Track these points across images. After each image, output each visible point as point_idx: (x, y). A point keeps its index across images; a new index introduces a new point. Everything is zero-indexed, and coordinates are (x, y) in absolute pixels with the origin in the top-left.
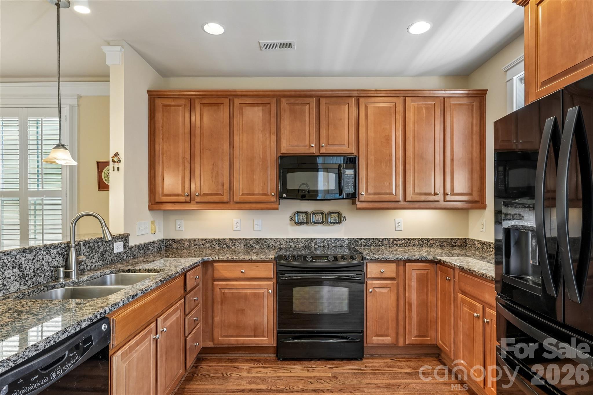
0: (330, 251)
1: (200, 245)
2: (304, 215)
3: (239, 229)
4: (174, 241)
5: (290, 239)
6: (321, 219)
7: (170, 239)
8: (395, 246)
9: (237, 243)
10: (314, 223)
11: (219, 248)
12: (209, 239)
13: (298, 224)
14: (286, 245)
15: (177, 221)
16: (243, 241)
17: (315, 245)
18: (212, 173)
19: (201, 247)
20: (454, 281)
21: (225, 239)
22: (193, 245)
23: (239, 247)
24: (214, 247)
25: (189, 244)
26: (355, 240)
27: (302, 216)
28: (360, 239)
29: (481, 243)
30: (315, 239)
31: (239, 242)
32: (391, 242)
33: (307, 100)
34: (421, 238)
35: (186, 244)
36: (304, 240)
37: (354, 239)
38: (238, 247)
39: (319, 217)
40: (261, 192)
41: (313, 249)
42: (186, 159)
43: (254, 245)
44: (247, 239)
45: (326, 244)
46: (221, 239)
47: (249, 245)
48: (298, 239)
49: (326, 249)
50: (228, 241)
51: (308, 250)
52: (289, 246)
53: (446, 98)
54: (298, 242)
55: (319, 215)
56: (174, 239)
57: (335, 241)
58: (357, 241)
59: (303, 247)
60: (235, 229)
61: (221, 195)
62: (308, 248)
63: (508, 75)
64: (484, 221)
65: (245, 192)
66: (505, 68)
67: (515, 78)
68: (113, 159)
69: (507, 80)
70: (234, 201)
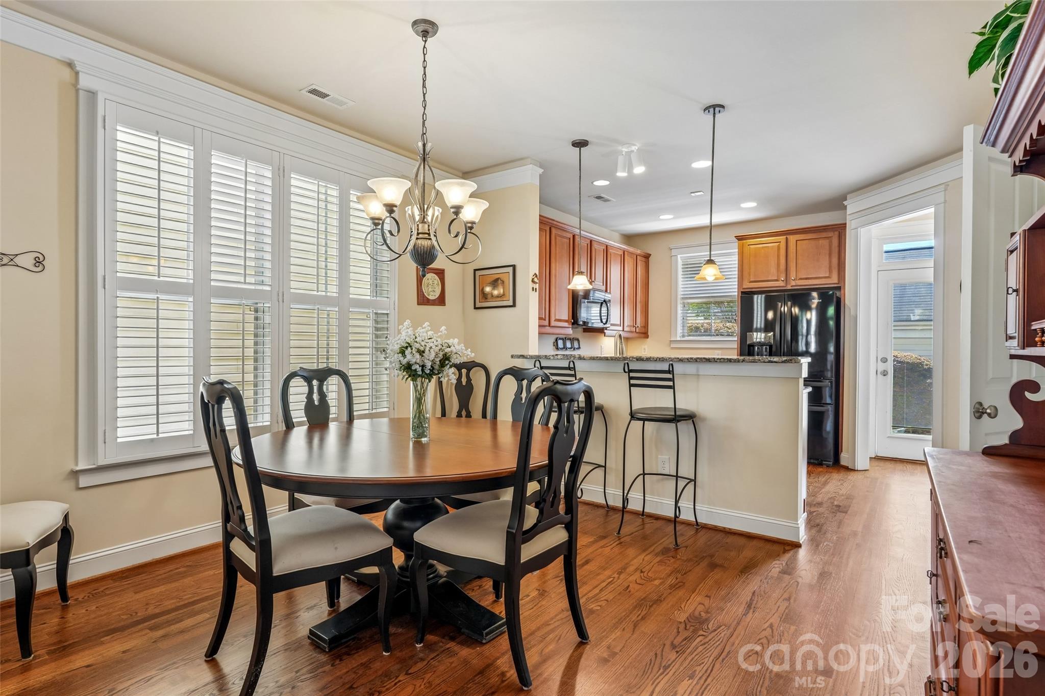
61: (543, 319)
63: (674, 252)
64: (646, 347)
65: (557, 318)
66: (672, 246)
67: (679, 256)
68: (533, 279)
69: (672, 255)
70: (551, 326)
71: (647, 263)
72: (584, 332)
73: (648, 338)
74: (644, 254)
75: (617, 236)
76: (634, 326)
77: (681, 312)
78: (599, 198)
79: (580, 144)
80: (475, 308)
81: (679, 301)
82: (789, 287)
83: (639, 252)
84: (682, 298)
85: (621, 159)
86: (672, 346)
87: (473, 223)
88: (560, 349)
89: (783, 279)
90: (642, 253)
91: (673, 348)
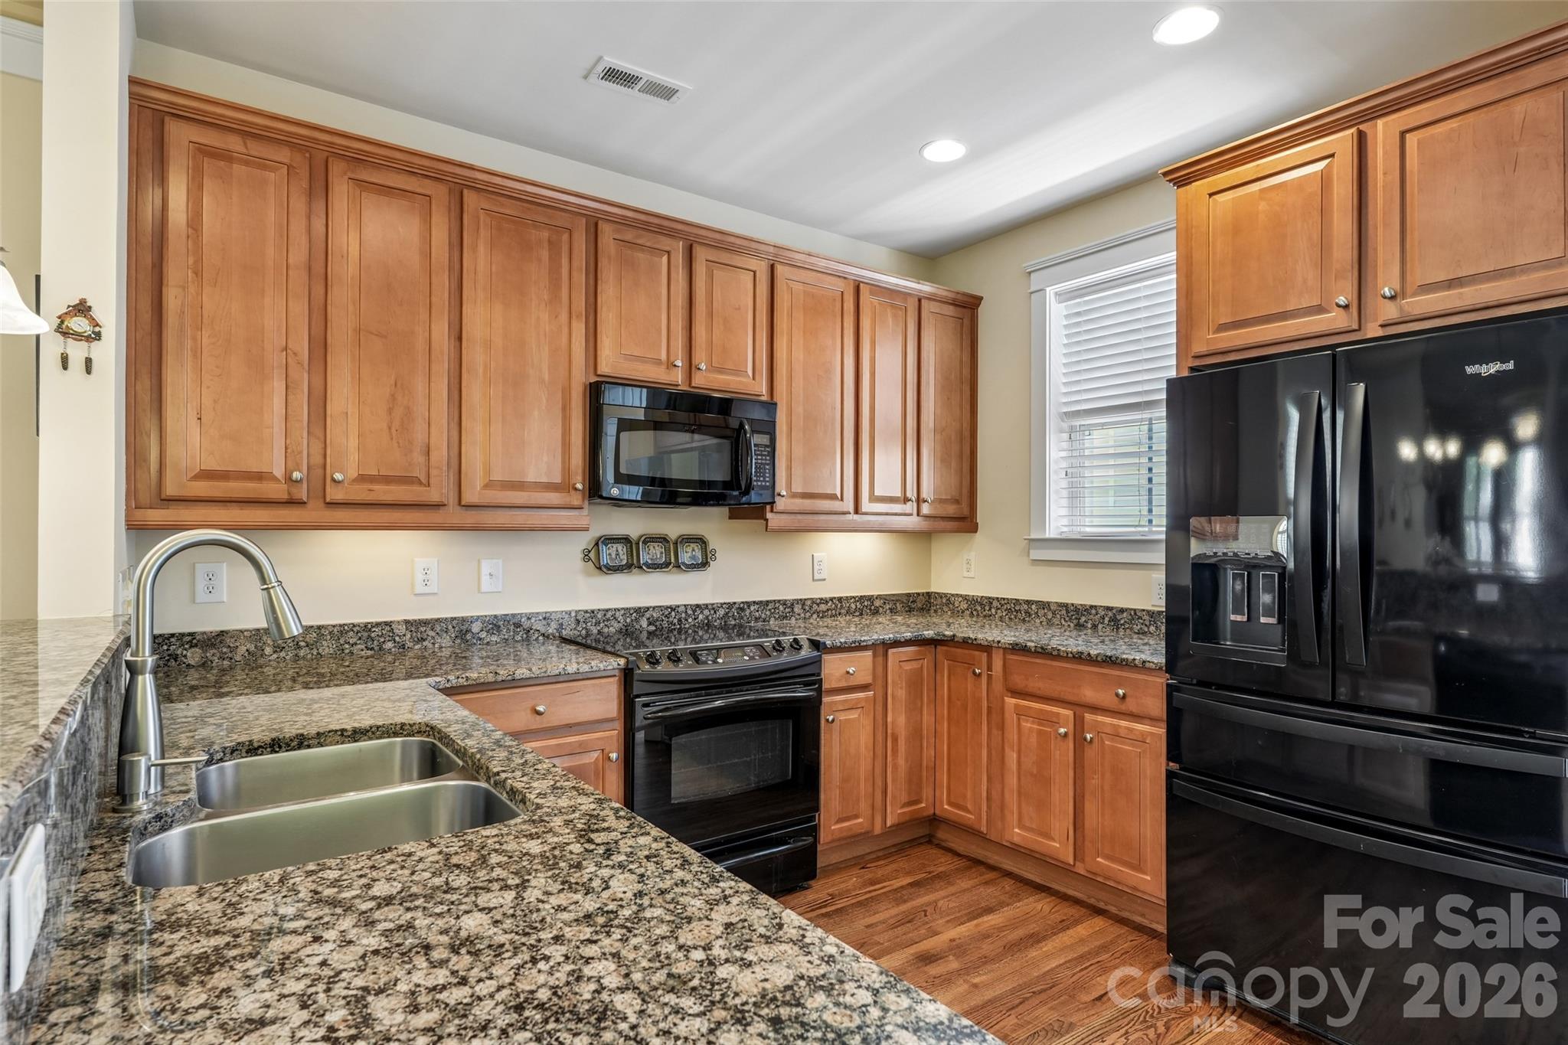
0: (683, 637)
1: (299, 648)
2: (620, 547)
3: (433, 588)
4: (191, 640)
5: (586, 612)
6: (661, 557)
7: (173, 635)
8: (815, 616)
9: (432, 633)
10: (649, 566)
11: (370, 653)
12: (334, 626)
13: (609, 569)
14: (575, 629)
15: (201, 570)
16: (450, 627)
17: (650, 624)
18: (390, 411)
19: (302, 653)
20: (990, 677)
21: (388, 624)
22: (268, 650)
23: (436, 646)
24: (352, 653)
25: (252, 648)
26: (737, 606)
27: (614, 549)
28: (749, 604)
29: (968, 600)
30: (648, 608)
31: (438, 629)
32: (807, 608)
33: (665, 243)
34: (859, 594)
35: (242, 650)
36: (622, 612)
37: (735, 603)
38: (434, 644)
39: (656, 552)
40: (544, 480)
41: (644, 635)
42: (295, 354)
43: (483, 635)
44: (463, 620)
45: (676, 621)
46: (378, 624)
47: (469, 637)
48: (607, 610)
49: (676, 633)
50: (401, 629)
51: (632, 639)
52: (584, 632)
53: (923, 301)
54: (608, 620)
55: (656, 544)
56: (191, 634)
57: (694, 611)
58: (742, 609)
59: (620, 631)
60: (420, 588)
61: (420, 483)
62: (633, 633)
63: (1036, 281)
64: (972, 555)
65: (497, 476)
66: (1027, 265)
67: (1050, 291)
69: (1032, 290)
70: (463, 503)
71: (966, 322)
72: (730, 518)
73: (976, 532)
74: (960, 298)
75: (879, 255)
76: (908, 500)
77: (1060, 454)
81: (1052, 423)
82: (1373, 331)
83: (926, 288)
84: (1065, 413)
86: (1031, 558)
88: (613, 568)
89: (1342, 300)
90: (945, 293)
91: (1036, 562)
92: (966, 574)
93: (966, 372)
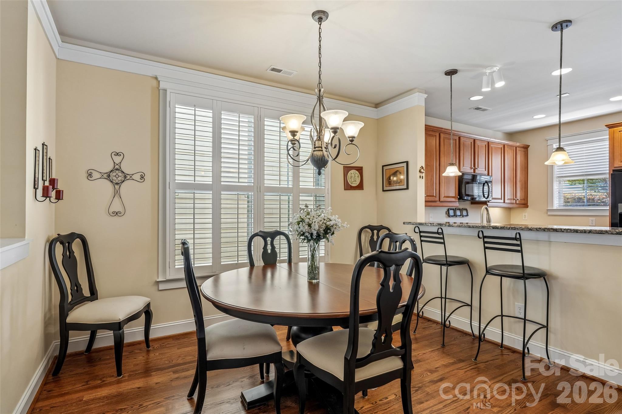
2: (452, 211)
6: (460, 213)
10: (458, 215)
18: (431, 181)
40: (452, 195)
53: (517, 148)
55: (458, 210)
61: (434, 197)
63: (549, 142)
64: (526, 214)
65: (445, 195)
66: (547, 138)
67: (554, 145)
68: (420, 170)
69: (548, 144)
70: (441, 201)
71: (526, 152)
72: (471, 204)
73: (528, 208)
74: (523, 146)
75: (500, 135)
76: (514, 199)
77: (557, 187)
78: (478, 109)
79: (451, 73)
80: (383, 191)
81: (555, 179)
83: (518, 144)
84: (558, 177)
85: (485, 79)
86: (548, 214)
87: (354, 137)
88: (451, 216)
90: (521, 145)
91: (549, 215)
92: (524, 219)
93: (526, 165)
